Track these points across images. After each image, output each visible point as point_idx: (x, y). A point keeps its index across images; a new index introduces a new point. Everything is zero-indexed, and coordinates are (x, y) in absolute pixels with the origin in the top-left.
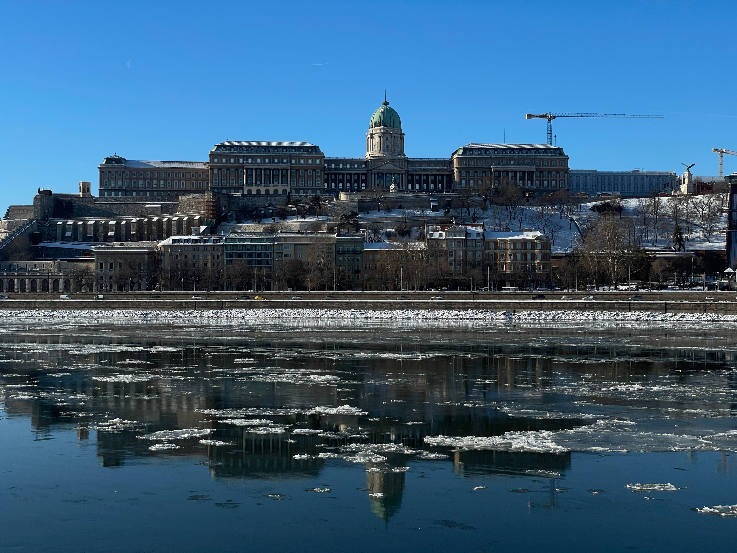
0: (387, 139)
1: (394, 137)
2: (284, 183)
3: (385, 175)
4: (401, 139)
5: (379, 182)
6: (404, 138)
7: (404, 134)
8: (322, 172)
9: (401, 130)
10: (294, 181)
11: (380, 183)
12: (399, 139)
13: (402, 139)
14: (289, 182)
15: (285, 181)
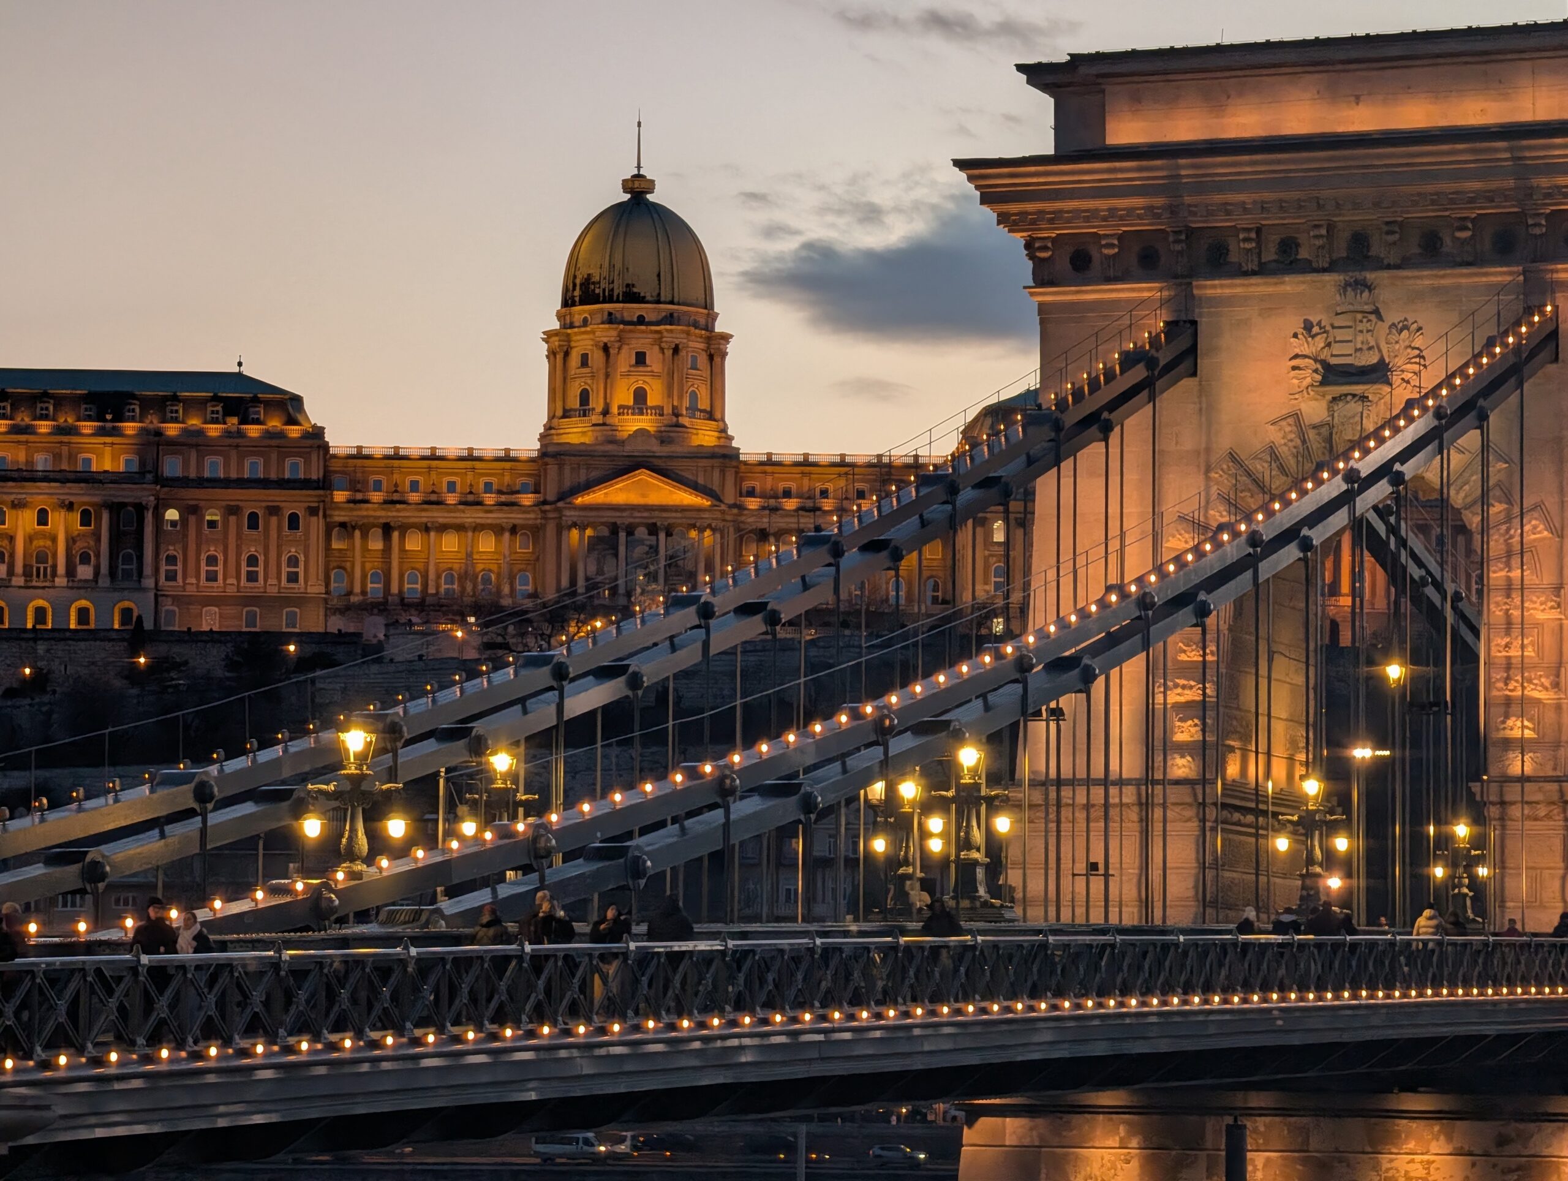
0: (641, 359)
1: (676, 350)
2: (127, 574)
3: (622, 535)
4: (711, 357)
5: (592, 569)
6: (724, 355)
7: (726, 338)
8: (314, 519)
9: (712, 317)
10: (171, 560)
11: (600, 572)
12: (703, 360)
13: (717, 359)
14: (148, 570)
15: (127, 559)
